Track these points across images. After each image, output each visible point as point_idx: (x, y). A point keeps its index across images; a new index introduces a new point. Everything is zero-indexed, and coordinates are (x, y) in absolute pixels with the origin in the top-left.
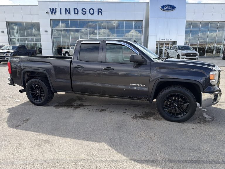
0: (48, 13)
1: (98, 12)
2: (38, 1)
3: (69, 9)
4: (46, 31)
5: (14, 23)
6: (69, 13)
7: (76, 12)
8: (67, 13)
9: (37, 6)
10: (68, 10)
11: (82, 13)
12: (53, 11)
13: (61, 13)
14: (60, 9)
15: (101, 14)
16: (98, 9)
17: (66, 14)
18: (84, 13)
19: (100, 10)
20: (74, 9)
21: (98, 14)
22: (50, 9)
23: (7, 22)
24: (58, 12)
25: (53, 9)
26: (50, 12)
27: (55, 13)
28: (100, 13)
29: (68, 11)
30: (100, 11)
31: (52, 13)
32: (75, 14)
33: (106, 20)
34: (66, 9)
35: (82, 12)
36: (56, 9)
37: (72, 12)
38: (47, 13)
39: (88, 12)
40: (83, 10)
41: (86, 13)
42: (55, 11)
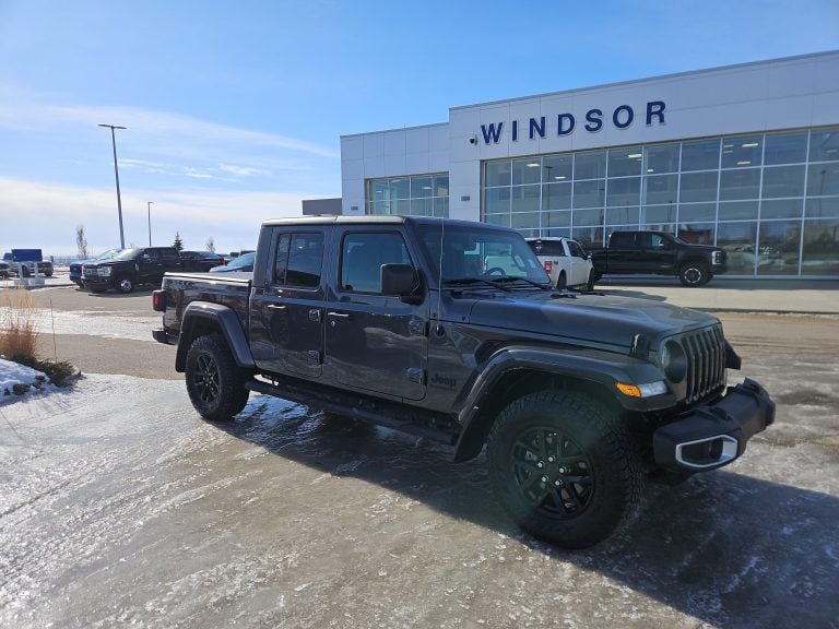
0: (476, 144)
1: (650, 114)
2: (450, 110)
3: (543, 119)
4: (466, 199)
5: (384, 183)
6: (542, 133)
8: (536, 134)
9: (446, 124)
10: (539, 122)
11: (587, 128)
12: (491, 134)
13: (514, 138)
14: (515, 123)
15: (662, 120)
16: (650, 105)
17: (531, 136)
18: (594, 125)
19: (656, 109)
20: (560, 117)
21: (649, 121)
22: (483, 127)
23: (366, 180)
24: (506, 134)
25: (492, 126)
26: (481, 139)
27: (496, 140)
28: (655, 119)
29: (537, 128)
30: (656, 111)
31: (487, 141)
32: (560, 132)
33: (681, 140)
34: (533, 122)
35: (588, 123)
36: (501, 124)
37: (552, 128)
38: (472, 141)
39: (607, 120)
40: (592, 116)
41: (600, 123)
42: (499, 132)
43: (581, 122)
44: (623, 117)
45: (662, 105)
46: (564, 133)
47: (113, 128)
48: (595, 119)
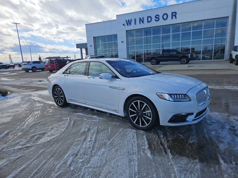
0: (124, 26)
1: (172, 16)
2: (117, 15)
3: (143, 18)
4: (123, 42)
5: (99, 38)
6: (143, 22)
8: (141, 22)
9: (116, 20)
10: (142, 19)
11: (155, 20)
12: (129, 23)
13: (135, 24)
15: (176, 17)
16: (172, 13)
17: (140, 23)
18: (157, 19)
19: (174, 14)
20: (148, 17)
21: (172, 18)
22: (126, 21)
23: (94, 37)
24: (133, 23)
25: (129, 20)
26: (126, 24)
27: (130, 24)
28: (174, 17)
29: (142, 21)
30: (174, 15)
31: (128, 25)
32: (148, 22)
33: (181, 23)
34: (140, 19)
35: (155, 19)
36: (131, 20)
38: (123, 25)
39: (161, 18)
42: (131, 22)
43: (154, 18)
44: (165, 17)
45: (176, 13)
46: (149, 22)
47: (16, 24)
48: (157, 17)
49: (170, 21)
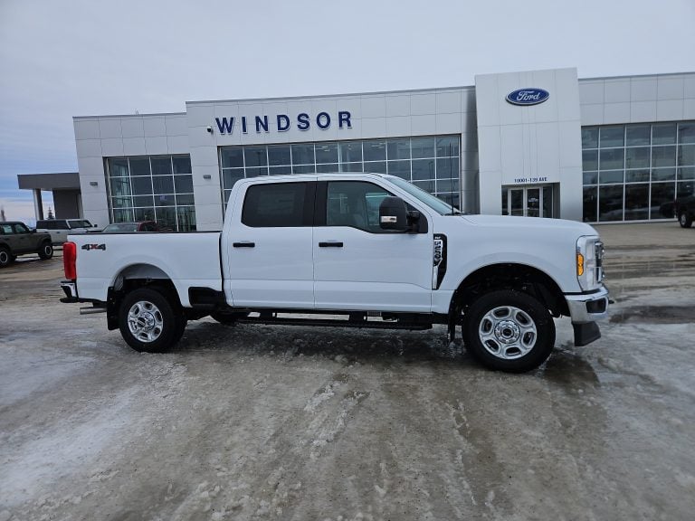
0: (213, 132)
1: (341, 120)
2: (187, 103)
4: (207, 177)
5: (123, 160)
6: (266, 128)
7: (284, 124)
8: (262, 129)
9: (185, 114)
10: (263, 120)
11: (299, 126)
12: (226, 126)
13: (244, 130)
14: (244, 119)
15: (349, 125)
16: (340, 114)
17: (258, 129)
18: (304, 125)
19: (344, 117)
20: (279, 117)
21: (341, 125)
22: (217, 120)
23: (105, 158)
24: (237, 127)
25: (225, 120)
26: (216, 129)
27: (230, 130)
28: (345, 124)
29: (262, 124)
30: (345, 118)
31: (222, 131)
32: (280, 128)
33: (362, 140)
34: (258, 119)
35: (298, 123)
36: (232, 119)
37: (273, 125)
38: (209, 130)
39: (313, 123)
40: (302, 118)
41: (308, 124)
42: (231, 125)
43: (294, 123)
44: (323, 121)
45: (348, 114)
46: (283, 129)
48: (303, 121)
49: (335, 133)
